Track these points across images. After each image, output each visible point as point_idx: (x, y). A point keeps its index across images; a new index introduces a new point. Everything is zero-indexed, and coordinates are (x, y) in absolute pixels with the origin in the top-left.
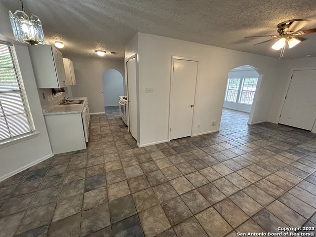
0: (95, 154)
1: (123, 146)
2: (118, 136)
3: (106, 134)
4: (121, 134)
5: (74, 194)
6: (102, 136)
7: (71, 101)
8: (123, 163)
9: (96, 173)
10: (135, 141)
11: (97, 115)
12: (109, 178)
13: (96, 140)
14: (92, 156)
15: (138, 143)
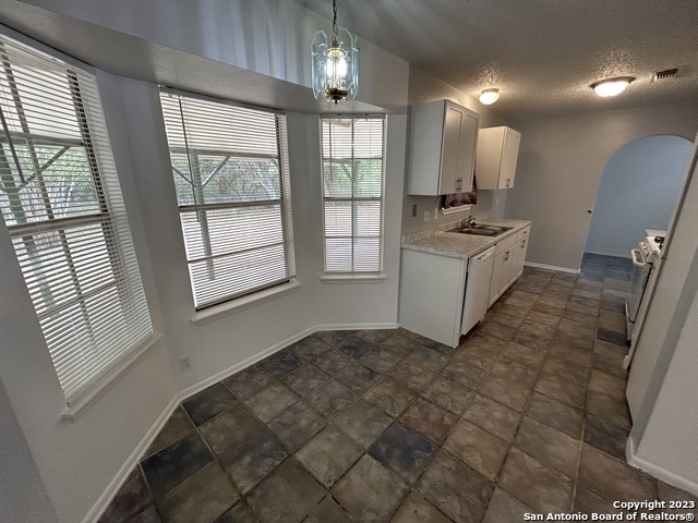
0: (462, 375)
1: (559, 408)
2: (567, 363)
3: (533, 336)
4: (585, 359)
5: (354, 437)
6: (515, 336)
7: (482, 228)
8: (510, 464)
9: (424, 428)
10: (623, 422)
11: (548, 273)
12: (435, 473)
13: (492, 340)
14: (451, 377)
15: (631, 442)
